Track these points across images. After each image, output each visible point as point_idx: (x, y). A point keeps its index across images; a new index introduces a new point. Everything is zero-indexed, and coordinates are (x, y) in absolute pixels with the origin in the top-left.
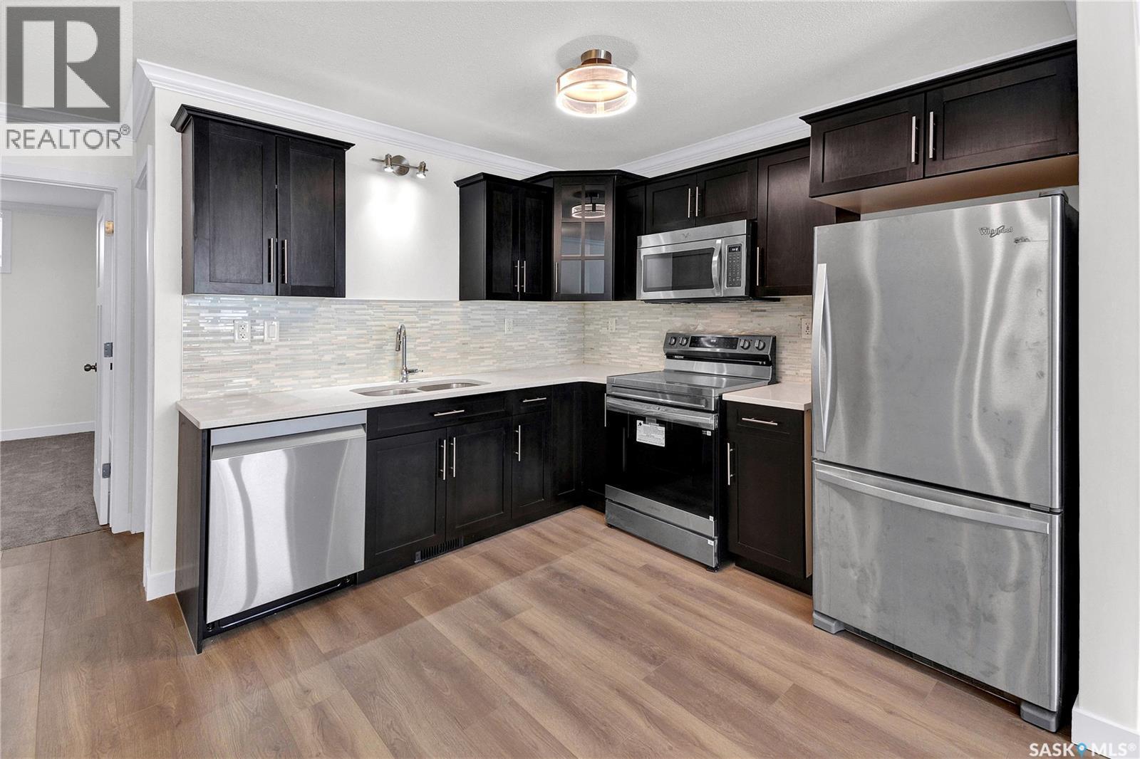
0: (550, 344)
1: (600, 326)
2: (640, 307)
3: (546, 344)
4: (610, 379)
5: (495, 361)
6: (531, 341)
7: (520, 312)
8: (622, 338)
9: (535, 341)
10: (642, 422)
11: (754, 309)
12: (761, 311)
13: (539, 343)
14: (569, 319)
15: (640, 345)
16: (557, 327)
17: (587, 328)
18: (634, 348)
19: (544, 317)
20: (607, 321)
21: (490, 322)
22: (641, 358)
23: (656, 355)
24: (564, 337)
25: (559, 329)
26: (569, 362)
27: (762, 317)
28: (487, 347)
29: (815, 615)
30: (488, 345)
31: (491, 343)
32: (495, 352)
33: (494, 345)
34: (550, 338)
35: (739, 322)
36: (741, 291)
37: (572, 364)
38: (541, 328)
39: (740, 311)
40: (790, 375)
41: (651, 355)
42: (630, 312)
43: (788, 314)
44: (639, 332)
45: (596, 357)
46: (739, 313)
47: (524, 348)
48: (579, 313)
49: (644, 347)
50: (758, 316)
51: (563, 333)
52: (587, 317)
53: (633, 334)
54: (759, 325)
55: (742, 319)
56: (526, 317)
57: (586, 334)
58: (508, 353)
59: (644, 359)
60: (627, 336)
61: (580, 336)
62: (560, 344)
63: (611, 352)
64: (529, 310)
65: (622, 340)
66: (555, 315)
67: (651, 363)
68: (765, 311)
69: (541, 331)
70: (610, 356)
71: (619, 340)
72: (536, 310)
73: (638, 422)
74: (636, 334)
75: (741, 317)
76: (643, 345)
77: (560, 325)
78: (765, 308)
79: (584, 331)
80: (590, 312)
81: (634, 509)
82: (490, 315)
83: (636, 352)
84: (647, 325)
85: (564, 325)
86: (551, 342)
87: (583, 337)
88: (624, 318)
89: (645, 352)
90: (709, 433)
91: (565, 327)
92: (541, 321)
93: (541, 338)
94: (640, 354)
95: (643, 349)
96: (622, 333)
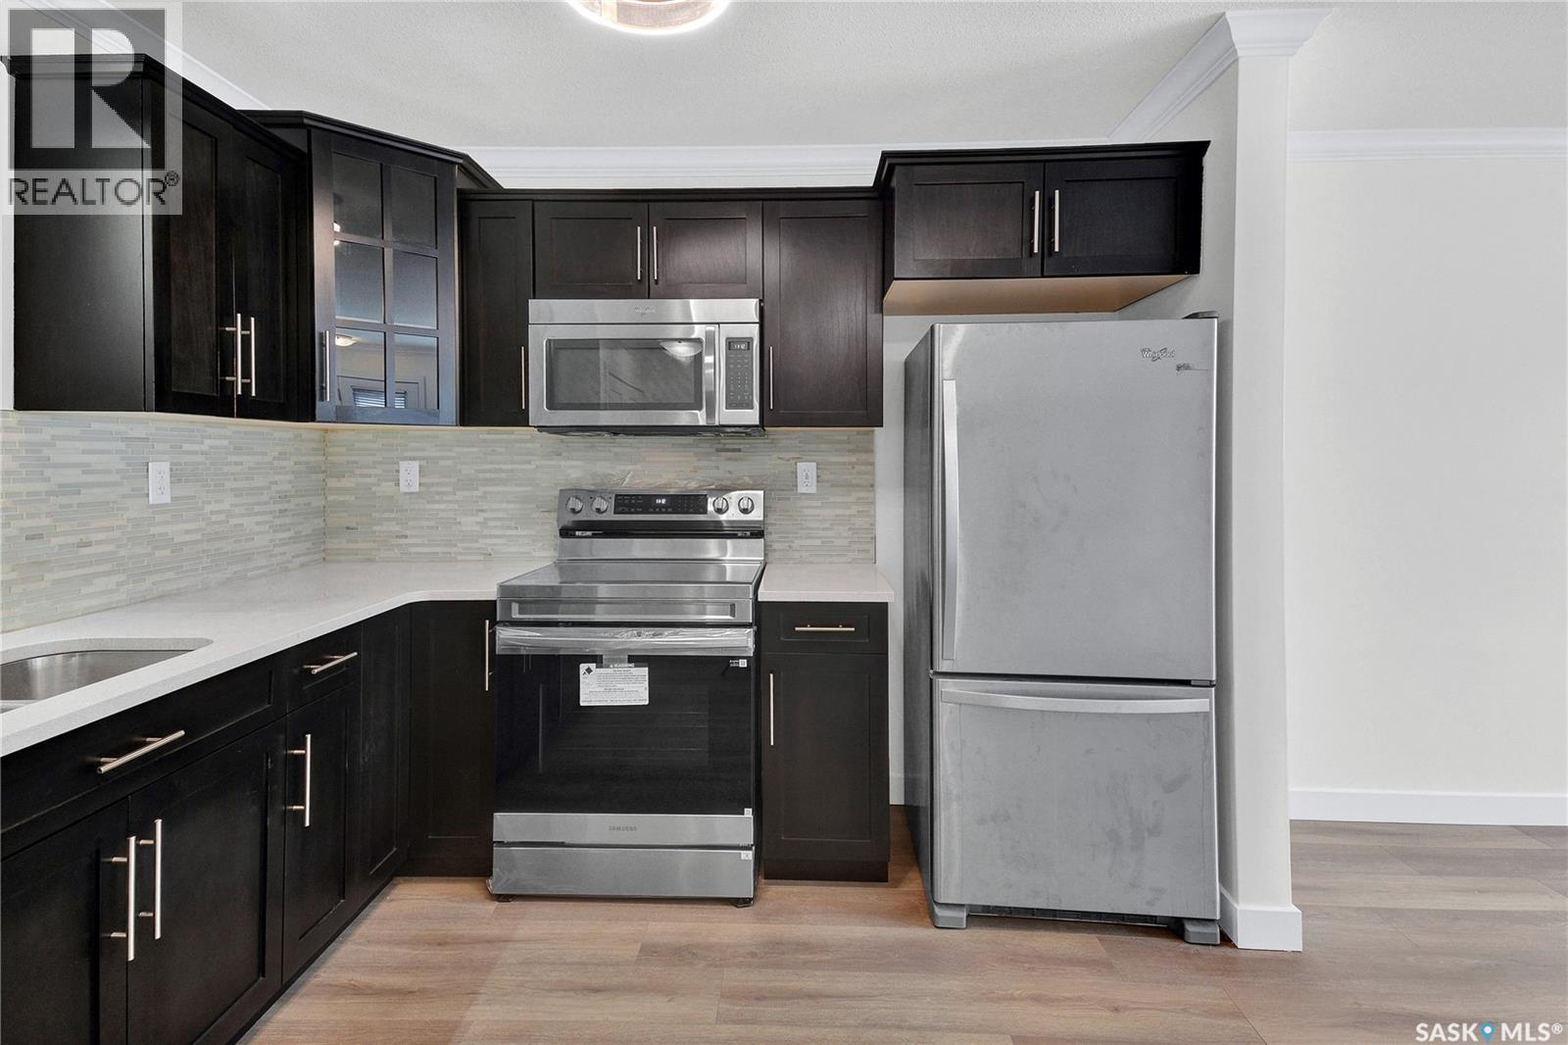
0: (257, 524)
1: (373, 480)
2: (485, 441)
3: (249, 522)
4: (504, 589)
5: (123, 577)
6: (214, 518)
7: (186, 447)
8: (439, 502)
9: (222, 517)
10: (593, 666)
11: (721, 446)
12: (734, 450)
13: (234, 521)
14: (296, 463)
15: (483, 515)
16: (271, 483)
17: (332, 483)
18: (470, 523)
19: (243, 458)
20: (395, 467)
21: (109, 472)
22: (488, 541)
23: (524, 533)
24: (285, 506)
25: (274, 488)
26: (298, 561)
27: (736, 460)
28: (98, 543)
29: (938, 910)
30: (102, 536)
31: (110, 529)
32: (122, 552)
33: (116, 534)
34: (257, 509)
35: (696, 470)
36: (751, 416)
37: (303, 565)
38: (235, 485)
39: (696, 450)
40: (780, 550)
41: (514, 532)
42: (457, 449)
43: (775, 455)
44: (482, 489)
45: (363, 545)
46: (696, 454)
47: (198, 537)
48: (313, 449)
49: (495, 519)
50: (729, 459)
51: (283, 497)
52: (335, 459)
53: (466, 493)
54: (730, 472)
55: (700, 464)
56: (200, 458)
57: (331, 498)
58: (158, 553)
59: (494, 541)
60: (450, 498)
61: (317, 502)
62: (278, 522)
63: (408, 533)
64: (208, 442)
65: (437, 506)
66: (266, 454)
67: (514, 549)
68: (739, 450)
69: (238, 492)
70: (402, 541)
71: (428, 506)
72: (226, 443)
73: (583, 667)
74: (475, 493)
75: (699, 460)
76: (493, 515)
77: (277, 478)
78: (741, 447)
79: (324, 491)
80: (342, 450)
81: (562, 845)
82: (108, 452)
83: (478, 528)
84: (503, 475)
85: (287, 477)
86: (259, 518)
87: (323, 503)
88: (442, 463)
89: (495, 527)
90: (743, 664)
91: (290, 482)
92: (238, 468)
93: (237, 510)
94: (486, 532)
95: (491, 523)
96: (438, 493)
